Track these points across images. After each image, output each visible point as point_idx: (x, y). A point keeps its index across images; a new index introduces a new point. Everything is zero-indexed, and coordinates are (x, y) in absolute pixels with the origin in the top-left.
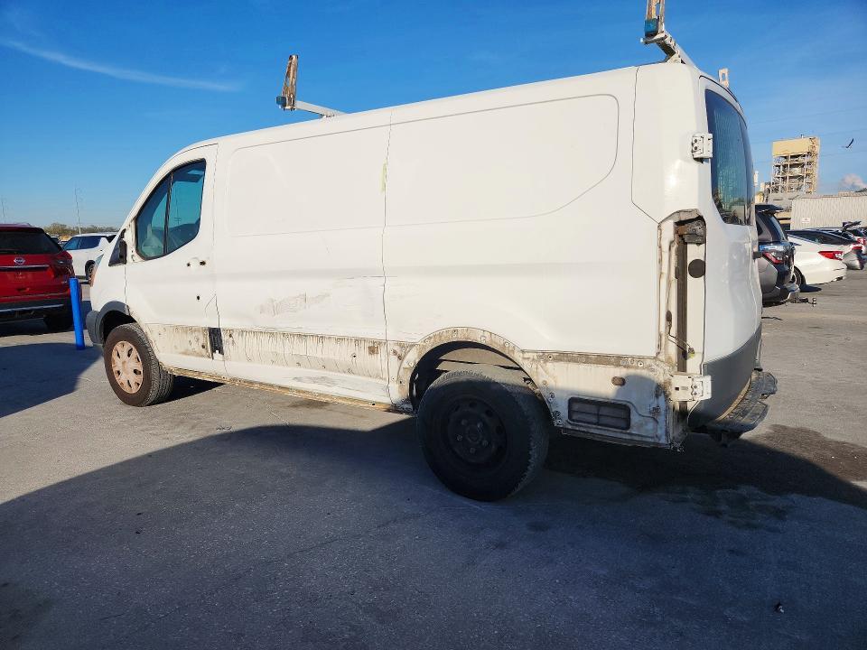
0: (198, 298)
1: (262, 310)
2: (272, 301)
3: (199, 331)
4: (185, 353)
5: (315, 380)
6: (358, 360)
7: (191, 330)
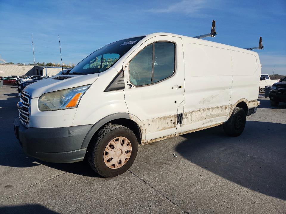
0: (175, 102)
1: (200, 102)
2: (204, 99)
3: (173, 117)
4: (162, 130)
5: (207, 123)
6: (222, 112)
7: (169, 117)
